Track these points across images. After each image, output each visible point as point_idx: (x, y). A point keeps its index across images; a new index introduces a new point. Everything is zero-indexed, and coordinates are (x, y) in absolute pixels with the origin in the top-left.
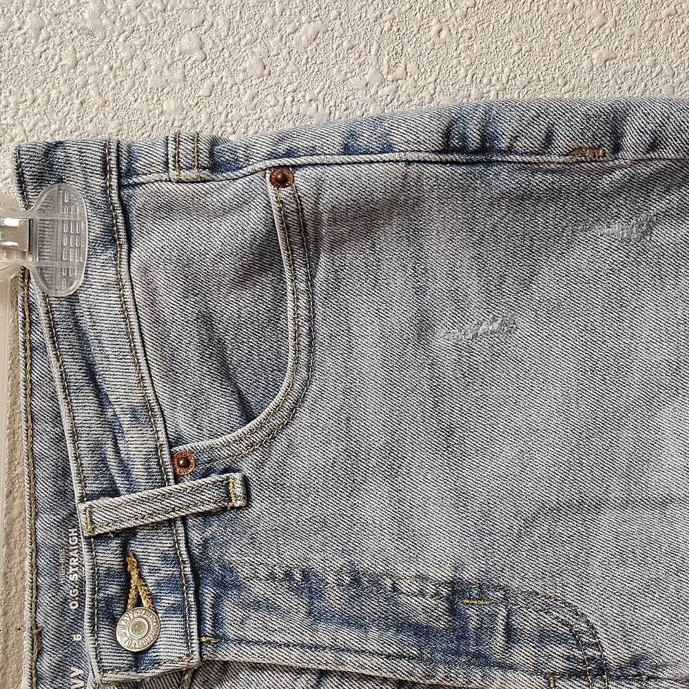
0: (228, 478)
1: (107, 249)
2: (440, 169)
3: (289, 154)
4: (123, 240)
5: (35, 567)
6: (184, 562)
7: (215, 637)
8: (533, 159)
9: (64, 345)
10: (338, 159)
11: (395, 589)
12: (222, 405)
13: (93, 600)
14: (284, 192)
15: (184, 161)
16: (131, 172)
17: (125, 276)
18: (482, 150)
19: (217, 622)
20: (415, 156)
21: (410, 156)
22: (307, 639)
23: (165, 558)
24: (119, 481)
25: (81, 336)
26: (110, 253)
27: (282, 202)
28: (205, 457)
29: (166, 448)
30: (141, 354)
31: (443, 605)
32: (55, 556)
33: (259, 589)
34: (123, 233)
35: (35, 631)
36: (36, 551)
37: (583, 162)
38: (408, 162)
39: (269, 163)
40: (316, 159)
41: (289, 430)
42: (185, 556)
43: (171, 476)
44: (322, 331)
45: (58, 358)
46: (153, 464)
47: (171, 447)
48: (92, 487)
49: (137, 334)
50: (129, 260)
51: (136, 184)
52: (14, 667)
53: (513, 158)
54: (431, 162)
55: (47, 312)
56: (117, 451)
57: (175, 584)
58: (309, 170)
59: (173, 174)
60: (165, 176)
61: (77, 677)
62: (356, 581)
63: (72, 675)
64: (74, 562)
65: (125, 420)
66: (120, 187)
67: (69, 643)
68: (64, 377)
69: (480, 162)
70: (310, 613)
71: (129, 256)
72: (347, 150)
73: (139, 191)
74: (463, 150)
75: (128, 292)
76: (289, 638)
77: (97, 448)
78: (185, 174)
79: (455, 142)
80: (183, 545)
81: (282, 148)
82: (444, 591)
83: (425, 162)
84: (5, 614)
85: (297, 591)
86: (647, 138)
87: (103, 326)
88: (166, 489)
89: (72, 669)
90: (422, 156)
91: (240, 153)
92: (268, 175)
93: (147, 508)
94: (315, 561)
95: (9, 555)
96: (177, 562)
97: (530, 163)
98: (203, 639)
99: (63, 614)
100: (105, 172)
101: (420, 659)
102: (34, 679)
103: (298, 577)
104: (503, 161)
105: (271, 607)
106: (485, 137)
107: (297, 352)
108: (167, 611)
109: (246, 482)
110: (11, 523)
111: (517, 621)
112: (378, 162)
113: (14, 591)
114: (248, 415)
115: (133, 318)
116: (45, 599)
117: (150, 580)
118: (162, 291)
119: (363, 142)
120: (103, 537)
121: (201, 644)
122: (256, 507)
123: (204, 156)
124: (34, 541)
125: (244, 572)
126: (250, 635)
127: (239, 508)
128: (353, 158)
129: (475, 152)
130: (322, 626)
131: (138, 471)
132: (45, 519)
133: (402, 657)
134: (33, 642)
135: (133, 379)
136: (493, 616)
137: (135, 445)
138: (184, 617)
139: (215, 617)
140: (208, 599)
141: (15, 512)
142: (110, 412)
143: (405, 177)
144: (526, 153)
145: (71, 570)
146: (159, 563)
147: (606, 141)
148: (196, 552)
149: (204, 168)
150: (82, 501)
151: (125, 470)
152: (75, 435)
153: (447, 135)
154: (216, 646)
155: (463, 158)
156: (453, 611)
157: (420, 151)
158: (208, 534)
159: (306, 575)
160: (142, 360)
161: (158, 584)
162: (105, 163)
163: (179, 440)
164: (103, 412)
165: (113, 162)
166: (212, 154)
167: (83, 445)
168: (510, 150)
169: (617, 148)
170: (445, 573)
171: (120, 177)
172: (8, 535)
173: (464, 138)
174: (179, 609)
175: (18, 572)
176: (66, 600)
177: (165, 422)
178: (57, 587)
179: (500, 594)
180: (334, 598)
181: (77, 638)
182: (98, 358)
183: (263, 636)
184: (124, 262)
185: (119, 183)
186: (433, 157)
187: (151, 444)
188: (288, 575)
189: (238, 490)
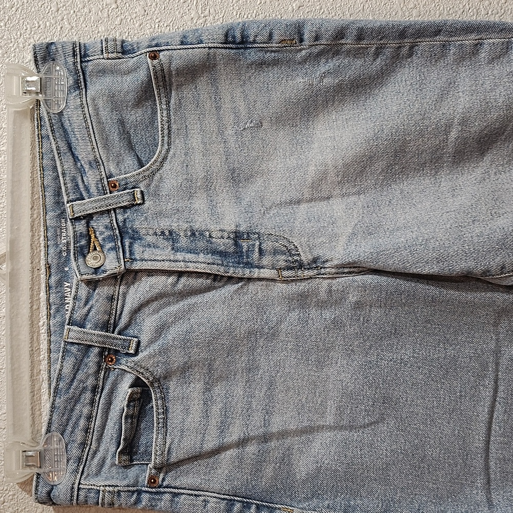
0: (134, 191)
1: (76, 91)
2: (223, 51)
3: (157, 45)
4: (83, 86)
5: (46, 237)
6: (115, 229)
7: (131, 259)
8: (265, 45)
9: (57, 135)
10: (179, 47)
11: (210, 236)
12: (129, 161)
13: (75, 247)
14: (155, 62)
15: (110, 50)
16: (86, 55)
17: (84, 102)
18: (242, 42)
19: (131, 253)
20: (212, 45)
21: (210, 45)
22: (172, 258)
23: (106, 227)
24: (84, 194)
25: (65, 131)
26: (77, 92)
27: (154, 66)
28: (123, 183)
29: (105, 179)
30: (93, 137)
31: (231, 242)
32: (55, 231)
33: (150, 239)
34: (83, 84)
35: (47, 266)
36: (47, 229)
37: (287, 47)
38: (210, 48)
39: (148, 50)
40: (169, 47)
41: (161, 171)
42: (116, 226)
43: (108, 191)
44: (174, 127)
45: (55, 140)
46: (100, 186)
47: (107, 179)
48: (72, 197)
49: (91, 127)
50: (86, 96)
51: (88, 61)
52: (37, 287)
53: (256, 45)
54: (219, 48)
55: (49, 120)
56: (83, 181)
57: (112, 238)
58: (166, 52)
59: (105, 55)
60: (102, 57)
61: (67, 287)
62: (193, 234)
63: (65, 286)
64: (64, 234)
65: (87, 167)
66: (81, 62)
67: (63, 271)
68: (58, 149)
69: (242, 48)
70: (173, 249)
71: (86, 94)
72: (182, 43)
73: (90, 63)
74: (234, 42)
75: (86, 110)
76: (164, 258)
77: (74, 179)
78: (110, 55)
79: (230, 39)
80: (114, 221)
81: (154, 43)
82: (232, 236)
83: (217, 48)
84: (32, 263)
85: (167, 239)
86: (314, 34)
87: (75, 125)
88: (106, 196)
89: (65, 283)
90: (215, 45)
91: (135, 46)
92: (148, 55)
93: (98, 204)
94: (174, 226)
95: (33, 236)
96: (112, 229)
97: (263, 47)
98: (126, 260)
99: (60, 258)
100: (74, 55)
101: (222, 265)
102: (48, 288)
103: (167, 233)
104: (252, 47)
105: (156, 247)
106: (243, 37)
107: (163, 137)
108: (109, 250)
109: (142, 192)
110: (33, 221)
111: (264, 246)
112: (196, 48)
113: (36, 252)
114: (141, 165)
115: (89, 121)
116: (52, 251)
117: (100, 238)
118: (101, 109)
119: (189, 40)
120: (78, 219)
121: (125, 262)
122: (147, 204)
123: (119, 47)
124: (46, 226)
125: (143, 232)
126: (146, 257)
127: (140, 204)
128: (185, 47)
129: (239, 43)
130: (178, 253)
131: (93, 189)
132: (51, 214)
133: (214, 264)
134: (46, 271)
135: (89, 148)
136: (254, 245)
137: (91, 178)
138: (117, 252)
139: (130, 251)
140: (127, 244)
141: (35, 216)
142: (79, 165)
143: (209, 54)
144: (261, 43)
145: (63, 238)
146: (104, 230)
147: (296, 36)
148: (121, 224)
149: (119, 53)
150: (68, 203)
151: (87, 189)
152: (63, 174)
153: (226, 35)
154: (132, 263)
155: (234, 46)
156: (236, 244)
157: (215, 43)
158: (126, 216)
159: (171, 233)
160: (93, 140)
161: (104, 239)
162: (74, 51)
163: (111, 176)
164: (76, 164)
165: (78, 51)
166: (122, 46)
167: (68, 178)
168: (254, 42)
169: (301, 40)
170: (233, 228)
171: (81, 58)
172: (32, 227)
173: (234, 37)
174: (115, 249)
175: (37, 244)
176: (61, 252)
177: (104, 168)
178: (57, 245)
179: (257, 236)
180: (183, 242)
181: (66, 269)
182: (73, 140)
183: (153, 257)
184: (84, 96)
185: (81, 60)
186: (220, 45)
187: (99, 177)
188: (163, 233)
189: (139, 196)
